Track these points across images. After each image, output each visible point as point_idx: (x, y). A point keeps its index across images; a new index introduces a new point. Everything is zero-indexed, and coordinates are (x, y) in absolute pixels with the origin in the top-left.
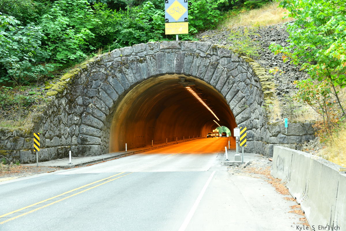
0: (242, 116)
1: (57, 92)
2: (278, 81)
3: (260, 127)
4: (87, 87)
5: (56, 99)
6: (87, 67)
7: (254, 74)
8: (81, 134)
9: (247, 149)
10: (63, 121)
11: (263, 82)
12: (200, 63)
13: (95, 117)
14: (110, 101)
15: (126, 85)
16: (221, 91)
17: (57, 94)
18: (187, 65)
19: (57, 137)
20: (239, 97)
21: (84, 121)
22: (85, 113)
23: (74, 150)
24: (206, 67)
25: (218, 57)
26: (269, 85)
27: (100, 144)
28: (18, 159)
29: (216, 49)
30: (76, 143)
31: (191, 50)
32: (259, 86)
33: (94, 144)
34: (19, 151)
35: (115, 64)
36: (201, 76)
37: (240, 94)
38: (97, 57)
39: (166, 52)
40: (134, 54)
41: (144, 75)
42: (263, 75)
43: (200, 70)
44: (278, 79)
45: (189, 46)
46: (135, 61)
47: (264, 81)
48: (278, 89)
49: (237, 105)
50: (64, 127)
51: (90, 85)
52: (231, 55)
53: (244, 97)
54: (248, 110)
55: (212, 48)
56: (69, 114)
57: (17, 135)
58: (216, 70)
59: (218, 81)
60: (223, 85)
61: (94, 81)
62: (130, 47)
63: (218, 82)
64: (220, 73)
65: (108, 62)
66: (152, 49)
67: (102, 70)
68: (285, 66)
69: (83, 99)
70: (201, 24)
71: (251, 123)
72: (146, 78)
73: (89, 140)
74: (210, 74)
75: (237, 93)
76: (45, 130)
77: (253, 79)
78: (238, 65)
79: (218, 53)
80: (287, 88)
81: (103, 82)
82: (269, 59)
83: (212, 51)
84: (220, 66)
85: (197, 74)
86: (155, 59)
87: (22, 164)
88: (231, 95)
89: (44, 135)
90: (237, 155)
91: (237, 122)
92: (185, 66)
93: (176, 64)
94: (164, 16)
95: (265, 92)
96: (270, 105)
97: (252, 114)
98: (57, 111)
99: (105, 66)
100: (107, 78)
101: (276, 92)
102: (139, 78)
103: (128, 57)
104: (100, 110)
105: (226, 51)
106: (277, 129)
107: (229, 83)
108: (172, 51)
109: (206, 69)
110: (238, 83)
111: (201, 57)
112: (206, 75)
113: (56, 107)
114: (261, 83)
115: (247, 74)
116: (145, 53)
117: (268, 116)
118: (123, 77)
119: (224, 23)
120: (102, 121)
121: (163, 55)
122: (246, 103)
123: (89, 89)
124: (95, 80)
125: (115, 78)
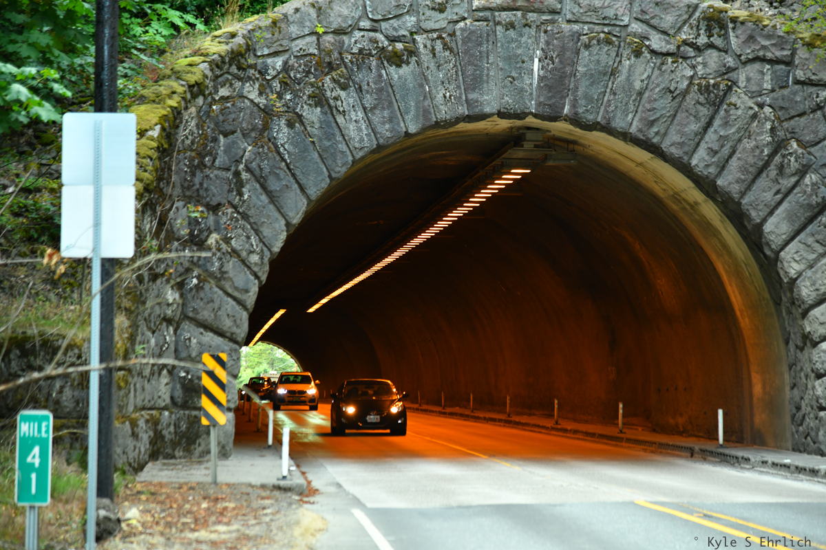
12: (649, 77)
14: (277, 225)
15: (339, 156)
18: (592, 84)
21: (194, 310)
22: (195, 274)
24: (674, 98)
25: (730, 59)
29: (723, 26)
31: (606, 22)
35: (296, 65)
36: (653, 134)
39: (499, 23)
40: (365, 24)
41: (408, 117)
43: (648, 106)
46: (370, 55)
51: (210, 153)
52: (793, 55)
55: (704, 19)
58: (722, 113)
59: (730, 156)
60: (751, 177)
61: (221, 137)
63: (727, 161)
65: (269, 55)
67: (252, 92)
74: (694, 127)
79: (729, 43)
81: (255, 143)
83: (702, 32)
85: (635, 123)
86: (451, 51)
88: (790, 217)
93: (541, 79)
99: (260, 72)
100: (266, 127)
103: (345, 38)
105: (768, 37)
107: (781, 168)
108: (524, 21)
109: (675, 104)
111: (653, 52)
112: (672, 130)
121: (488, 35)
123: (207, 171)
124: (225, 136)
125: (297, 125)
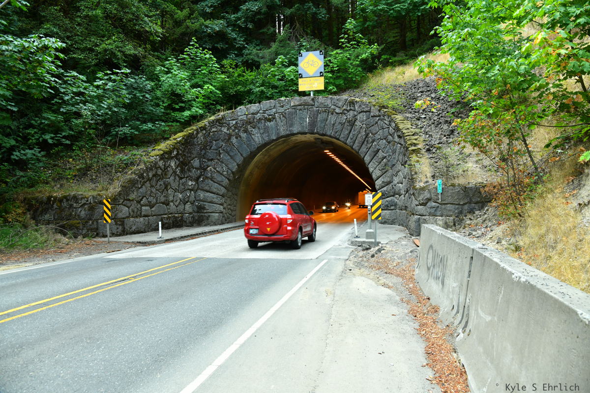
0: (383, 180)
1: (162, 152)
2: (427, 136)
3: (403, 193)
4: (205, 148)
5: (160, 161)
6: (205, 125)
7: (397, 129)
8: (197, 200)
9: (388, 219)
10: (172, 185)
11: (408, 137)
13: (215, 182)
16: (360, 152)
17: (162, 155)
19: (161, 204)
20: (379, 157)
23: (187, 219)
26: (416, 139)
27: (222, 212)
28: (95, 231)
30: (191, 210)
32: (403, 143)
33: (214, 213)
34: (97, 222)
37: (380, 154)
38: (218, 115)
42: (408, 128)
44: (427, 133)
45: (323, 102)
47: (409, 135)
48: (427, 145)
49: (377, 167)
50: (173, 193)
53: (385, 157)
54: (390, 172)
56: (181, 178)
57: (95, 202)
62: (257, 104)
64: (357, 130)
66: (282, 106)
68: (435, 118)
69: (200, 162)
70: (342, 82)
71: (393, 188)
72: (274, 138)
73: (207, 207)
75: (377, 153)
76: (140, 196)
77: (396, 135)
78: (379, 120)
80: (439, 143)
82: (415, 112)
84: (358, 123)
87: (100, 237)
89: (140, 202)
90: (368, 230)
91: (377, 187)
92: (319, 124)
94: (298, 72)
95: (409, 149)
96: (416, 163)
97: (394, 177)
98: (162, 174)
101: (424, 149)
102: (266, 139)
104: (221, 174)
106: (427, 195)
110: (378, 141)
113: (161, 169)
114: (406, 138)
115: (389, 130)
116: (274, 110)
117: (414, 178)
118: (249, 138)
119: (368, 81)
120: (224, 187)
122: (387, 164)
